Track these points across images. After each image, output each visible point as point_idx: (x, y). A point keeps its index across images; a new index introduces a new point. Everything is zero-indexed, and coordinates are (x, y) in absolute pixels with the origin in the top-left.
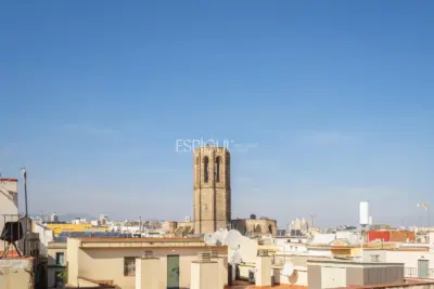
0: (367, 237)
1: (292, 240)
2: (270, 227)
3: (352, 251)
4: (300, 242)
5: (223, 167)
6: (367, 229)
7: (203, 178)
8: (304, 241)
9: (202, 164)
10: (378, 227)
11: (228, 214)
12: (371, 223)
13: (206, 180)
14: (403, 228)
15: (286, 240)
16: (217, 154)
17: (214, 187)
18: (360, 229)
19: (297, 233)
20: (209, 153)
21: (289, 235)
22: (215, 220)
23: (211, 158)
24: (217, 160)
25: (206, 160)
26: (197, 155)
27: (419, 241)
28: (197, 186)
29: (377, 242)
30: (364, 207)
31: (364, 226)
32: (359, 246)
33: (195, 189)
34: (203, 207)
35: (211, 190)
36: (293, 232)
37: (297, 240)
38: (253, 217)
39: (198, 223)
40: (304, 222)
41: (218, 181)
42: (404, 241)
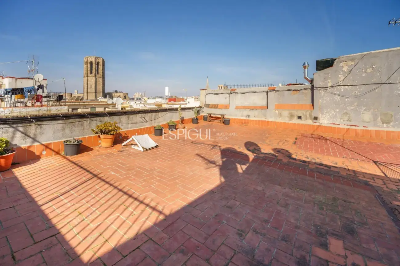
0: (168, 100)
1: (137, 102)
2: (125, 97)
3: (163, 105)
4: (141, 103)
5: (100, 67)
6: (168, 97)
7: (89, 72)
8: (142, 102)
9: (89, 65)
10: (172, 96)
11: (103, 90)
12: (169, 95)
13: (91, 73)
14: (181, 97)
15: (134, 102)
16: (98, 61)
17: (96, 77)
18: (165, 97)
19: (139, 99)
20: (93, 60)
21: (136, 100)
22: (96, 93)
23: (94, 62)
24: (98, 64)
25: (91, 63)
26: (86, 60)
27: (185, 102)
28: (86, 76)
29: (172, 102)
30: (167, 89)
31: (167, 96)
32: (165, 104)
33: (84, 77)
34: (89, 86)
35: (94, 79)
36: (137, 99)
37: (139, 102)
38: (116, 92)
39: (86, 94)
40: (140, 94)
41: (98, 73)
42: (180, 102)
